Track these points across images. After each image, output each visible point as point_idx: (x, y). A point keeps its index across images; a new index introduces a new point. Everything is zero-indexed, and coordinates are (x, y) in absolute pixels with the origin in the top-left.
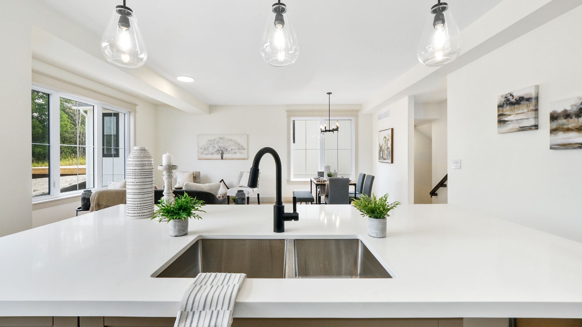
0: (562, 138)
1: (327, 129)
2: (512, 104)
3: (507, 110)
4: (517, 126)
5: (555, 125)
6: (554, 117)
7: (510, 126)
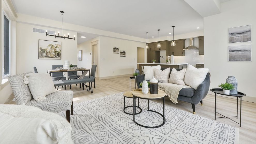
0: (122, 55)
1: (60, 35)
2: (116, 49)
3: (115, 50)
4: (117, 52)
5: (121, 53)
6: (121, 52)
7: (116, 52)
